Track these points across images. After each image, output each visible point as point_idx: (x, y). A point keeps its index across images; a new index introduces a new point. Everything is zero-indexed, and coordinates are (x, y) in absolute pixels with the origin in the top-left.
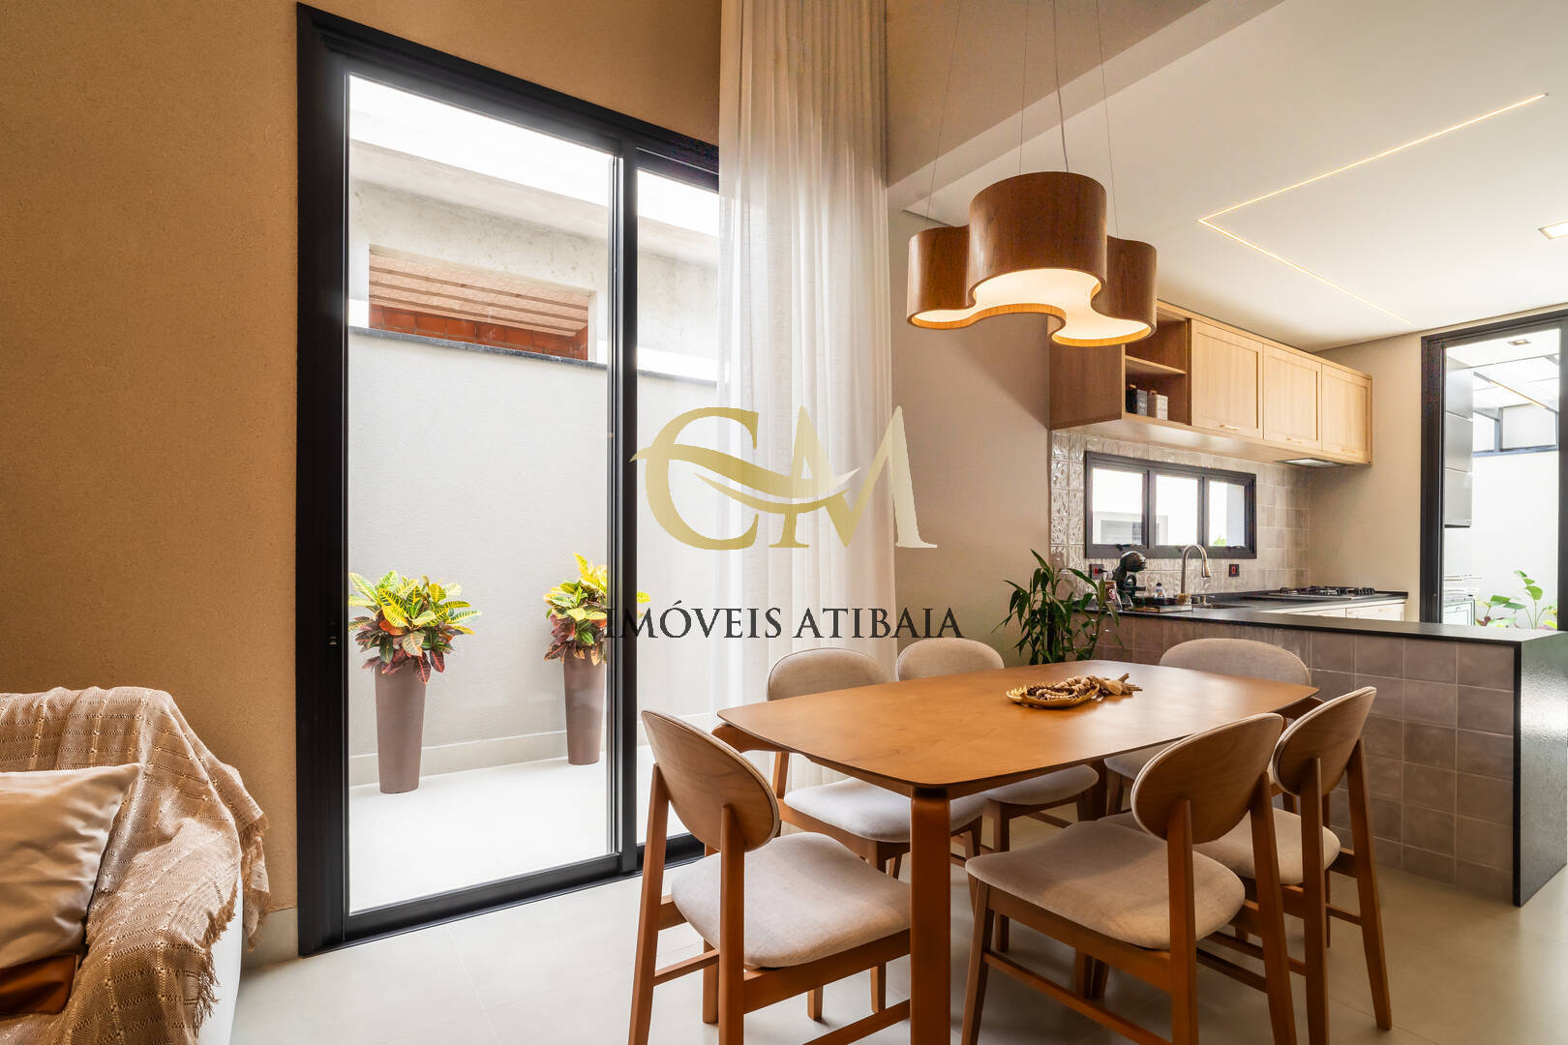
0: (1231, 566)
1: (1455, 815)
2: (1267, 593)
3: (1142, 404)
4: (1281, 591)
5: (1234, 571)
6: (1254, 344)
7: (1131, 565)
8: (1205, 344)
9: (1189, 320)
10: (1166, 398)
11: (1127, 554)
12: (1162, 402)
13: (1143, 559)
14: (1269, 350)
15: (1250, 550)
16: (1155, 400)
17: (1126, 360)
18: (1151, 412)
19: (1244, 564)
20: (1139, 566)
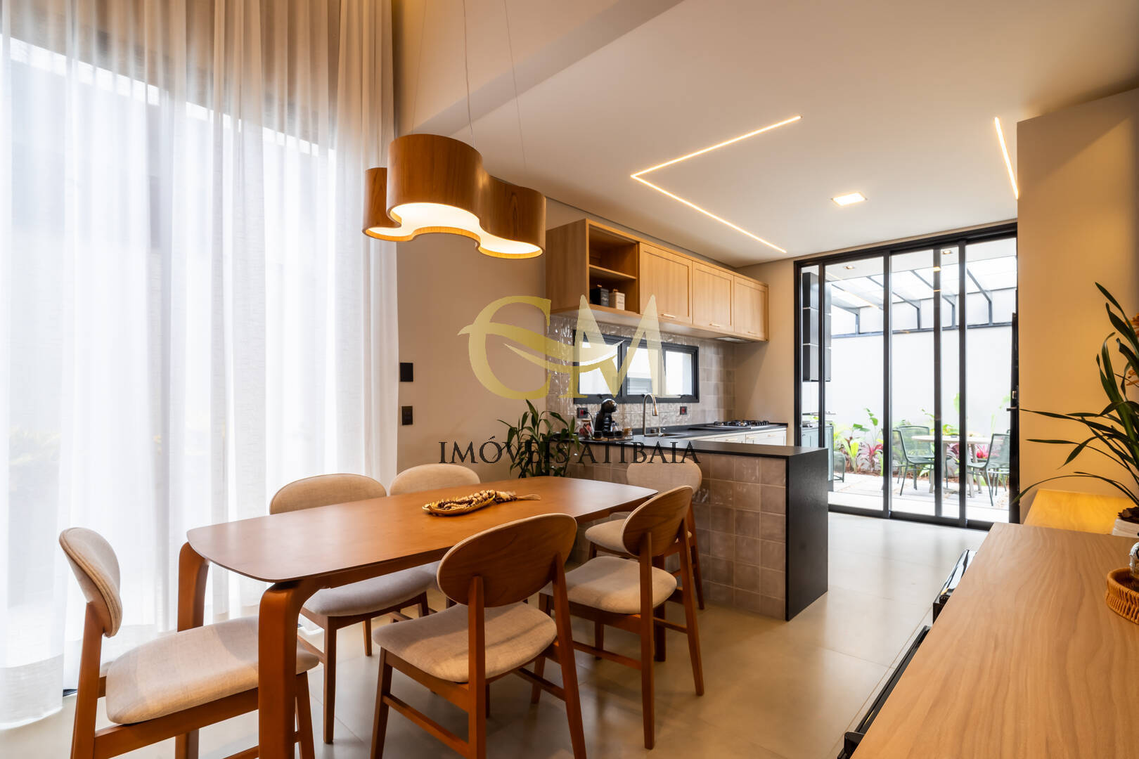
0: (681, 408)
1: (760, 567)
2: (705, 425)
3: (605, 299)
4: (715, 424)
5: (683, 411)
6: (686, 260)
7: (607, 409)
8: (651, 259)
9: (638, 243)
10: (624, 295)
11: (605, 401)
12: (620, 298)
13: (615, 404)
14: (696, 265)
15: (695, 397)
16: (615, 296)
17: (590, 268)
18: (612, 304)
19: (691, 407)
20: (613, 409)
